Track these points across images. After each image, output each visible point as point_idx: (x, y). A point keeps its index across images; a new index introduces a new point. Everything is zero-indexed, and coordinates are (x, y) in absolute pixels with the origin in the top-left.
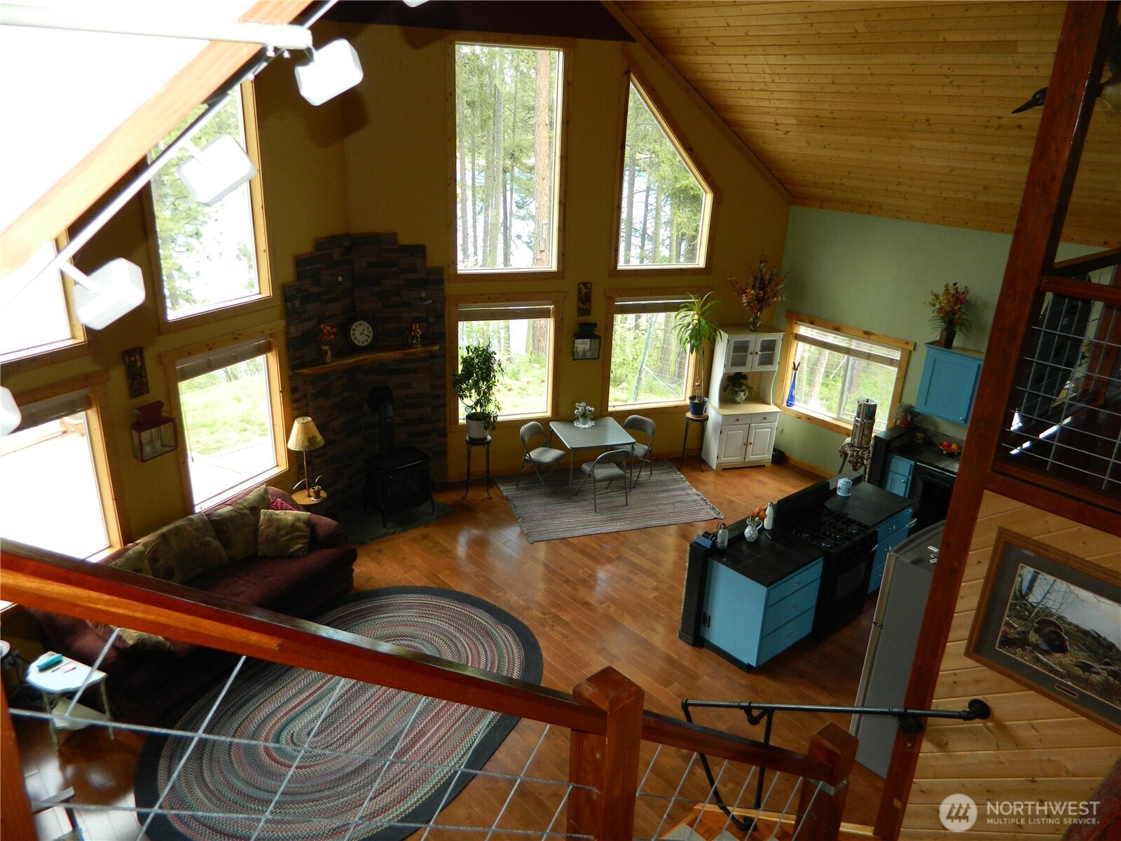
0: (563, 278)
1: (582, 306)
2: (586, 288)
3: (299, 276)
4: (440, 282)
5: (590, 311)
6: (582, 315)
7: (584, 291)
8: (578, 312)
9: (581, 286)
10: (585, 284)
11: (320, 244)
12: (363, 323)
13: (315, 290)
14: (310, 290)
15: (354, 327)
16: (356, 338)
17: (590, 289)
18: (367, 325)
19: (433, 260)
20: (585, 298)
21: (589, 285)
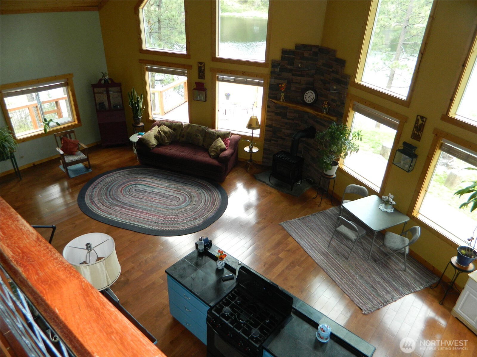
0: (408, 107)
1: (416, 132)
2: (423, 121)
3: (283, 58)
4: (346, 84)
5: (420, 138)
6: (414, 139)
7: (420, 122)
8: (412, 136)
9: (419, 118)
10: (422, 118)
11: (298, 47)
12: (313, 92)
13: (289, 67)
14: (286, 66)
15: (307, 92)
16: (306, 98)
17: (425, 122)
18: (314, 94)
19: (347, 70)
20: (419, 128)
21: (424, 119)
